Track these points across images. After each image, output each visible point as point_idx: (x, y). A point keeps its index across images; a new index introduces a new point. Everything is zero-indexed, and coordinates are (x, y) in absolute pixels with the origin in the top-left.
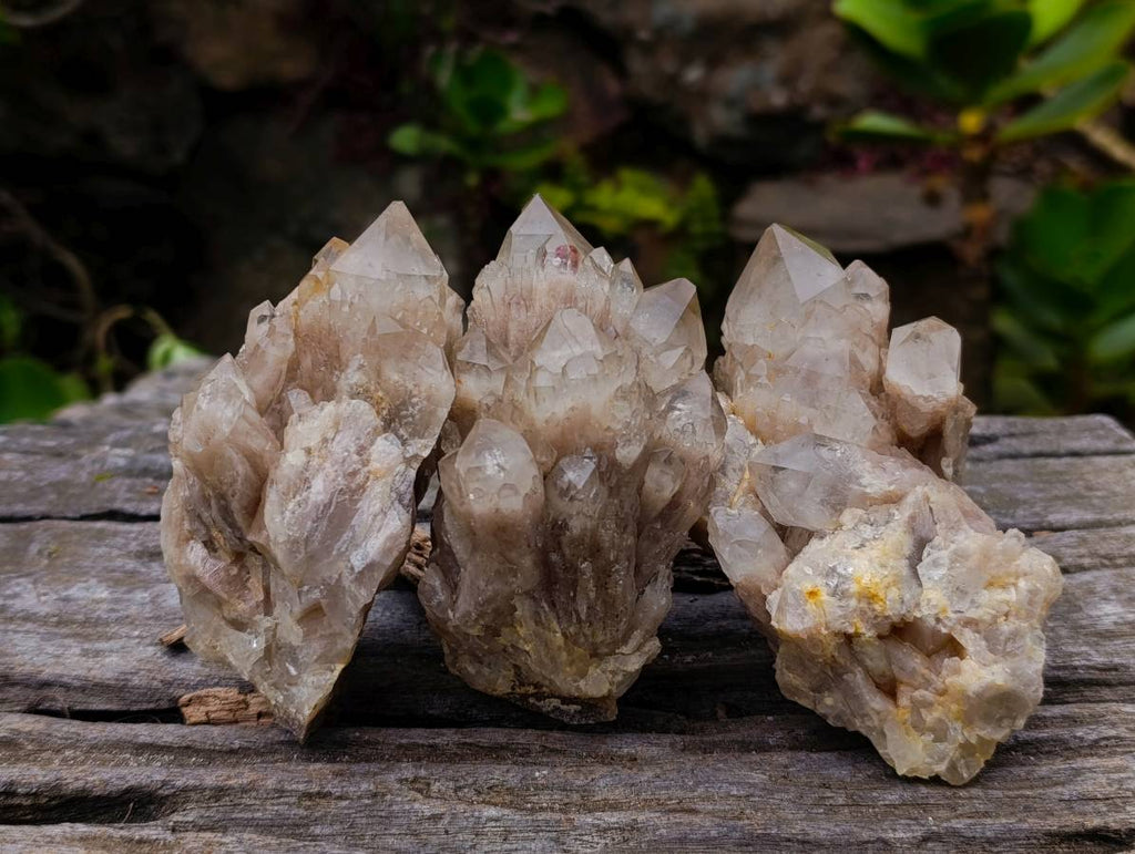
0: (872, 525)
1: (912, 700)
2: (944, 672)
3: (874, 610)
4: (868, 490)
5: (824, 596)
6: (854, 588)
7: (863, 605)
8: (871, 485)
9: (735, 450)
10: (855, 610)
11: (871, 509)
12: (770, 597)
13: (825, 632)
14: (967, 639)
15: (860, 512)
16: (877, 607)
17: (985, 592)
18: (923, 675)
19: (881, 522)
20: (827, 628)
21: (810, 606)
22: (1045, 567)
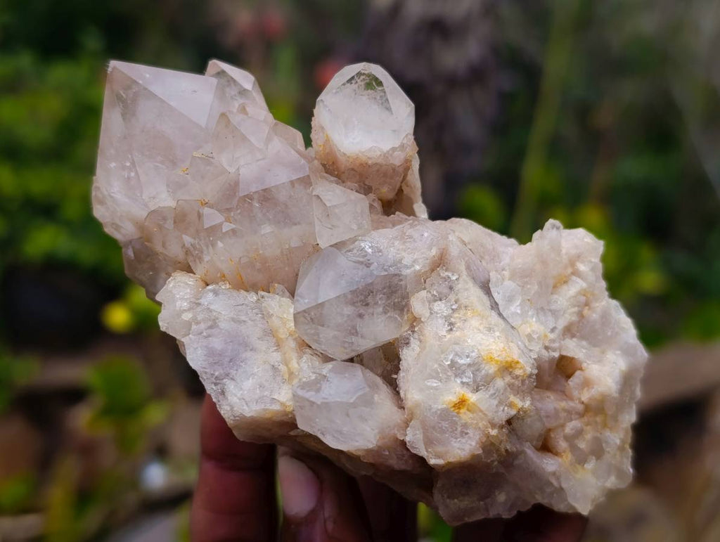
0: (441, 300)
1: (567, 438)
2: (576, 393)
3: (517, 377)
4: (418, 268)
5: (472, 398)
6: (492, 369)
7: (508, 379)
8: (415, 261)
9: (243, 318)
10: (506, 389)
11: (427, 285)
12: (407, 439)
13: (494, 432)
14: (573, 348)
15: (423, 294)
16: (518, 372)
17: (555, 296)
18: (565, 410)
19: (446, 291)
20: (493, 426)
21: (465, 416)
22: (586, 240)
